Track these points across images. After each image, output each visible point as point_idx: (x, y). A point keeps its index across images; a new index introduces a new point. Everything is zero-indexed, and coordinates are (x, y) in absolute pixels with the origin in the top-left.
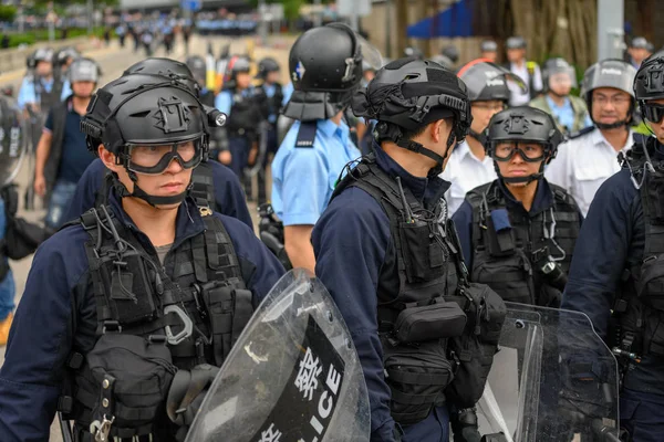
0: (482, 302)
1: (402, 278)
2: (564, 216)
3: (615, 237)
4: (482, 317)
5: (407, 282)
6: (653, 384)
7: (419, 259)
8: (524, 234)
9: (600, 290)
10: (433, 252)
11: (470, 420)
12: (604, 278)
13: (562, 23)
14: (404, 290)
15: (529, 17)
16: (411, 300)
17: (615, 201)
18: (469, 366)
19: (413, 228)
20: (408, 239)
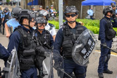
0: (40, 49)
1: (23, 46)
2: (48, 35)
3: (60, 39)
4: (40, 52)
5: (24, 46)
6: (68, 62)
7: (26, 42)
8: (40, 37)
9: (58, 47)
10: (28, 41)
11: (42, 69)
12: (59, 45)
13: (53, 3)
14: (24, 48)
15: (48, 2)
16: (25, 49)
17: (60, 33)
18: (38, 60)
19: (24, 37)
20: (24, 39)
